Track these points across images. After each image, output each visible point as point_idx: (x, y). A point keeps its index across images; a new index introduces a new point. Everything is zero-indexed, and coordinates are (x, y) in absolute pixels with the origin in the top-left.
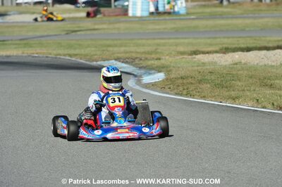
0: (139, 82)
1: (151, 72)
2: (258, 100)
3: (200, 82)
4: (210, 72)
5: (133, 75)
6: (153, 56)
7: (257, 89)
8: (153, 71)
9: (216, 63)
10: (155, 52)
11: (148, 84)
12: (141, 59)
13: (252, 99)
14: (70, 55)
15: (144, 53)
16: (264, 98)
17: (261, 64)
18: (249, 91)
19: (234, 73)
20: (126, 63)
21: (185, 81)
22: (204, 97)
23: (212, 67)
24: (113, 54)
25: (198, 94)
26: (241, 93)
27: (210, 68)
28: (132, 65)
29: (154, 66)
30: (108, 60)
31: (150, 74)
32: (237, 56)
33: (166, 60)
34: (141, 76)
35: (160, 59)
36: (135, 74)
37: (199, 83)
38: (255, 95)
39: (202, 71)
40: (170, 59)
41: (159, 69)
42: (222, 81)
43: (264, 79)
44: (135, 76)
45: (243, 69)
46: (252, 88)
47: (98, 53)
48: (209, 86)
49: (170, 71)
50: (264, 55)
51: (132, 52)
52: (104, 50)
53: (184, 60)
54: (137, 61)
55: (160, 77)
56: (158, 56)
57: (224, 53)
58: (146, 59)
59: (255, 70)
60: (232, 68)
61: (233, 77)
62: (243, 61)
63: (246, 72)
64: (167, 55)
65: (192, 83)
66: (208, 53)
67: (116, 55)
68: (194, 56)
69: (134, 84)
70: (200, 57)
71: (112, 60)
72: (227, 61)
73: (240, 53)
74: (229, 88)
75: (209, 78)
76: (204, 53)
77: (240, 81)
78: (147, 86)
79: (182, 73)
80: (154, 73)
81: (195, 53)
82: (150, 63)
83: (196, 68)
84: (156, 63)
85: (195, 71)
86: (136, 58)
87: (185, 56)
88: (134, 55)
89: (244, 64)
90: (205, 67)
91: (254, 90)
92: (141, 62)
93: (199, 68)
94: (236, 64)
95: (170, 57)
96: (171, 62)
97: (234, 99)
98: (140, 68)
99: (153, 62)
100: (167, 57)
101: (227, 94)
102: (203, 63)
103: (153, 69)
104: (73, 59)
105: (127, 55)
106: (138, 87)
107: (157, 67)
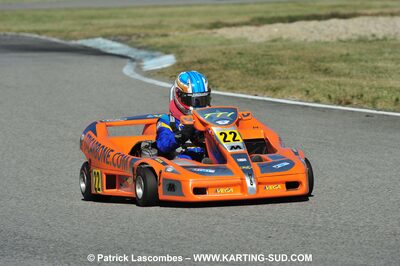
0: (139, 69)
1: (154, 54)
2: (308, 92)
3: (226, 67)
4: (240, 53)
5: (130, 58)
6: (157, 31)
7: (307, 76)
8: (157, 53)
9: (246, 39)
10: (160, 26)
11: (153, 71)
12: (139, 36)
13: (300, 90)
14: (38, 32)
15: (144, 27)
16: (317, 87)
17: (309, 40)
18: (296, 78)
19: (273, 53)
20: (119, 41)
21: (204, 67)
22: (232, 89)
23: (242, 46)
24: (100, 29)
25: (223, 84)
26: (284, 82)
27: (239, 47)
28: (127, 44)
29: (159, 46)
30: (93, 37)
31: (153, 57)
32: (276, 30)
33: (176, 36)
34: (140, 61)
35: (166, 35)
36: (132, 56)
37: (225, 69)
38: (304, 85)
39: (227, 52)
40: (182, 35)
41: (166, 50)
42: (256, 66)
43: (317, 62)
44: (133, 60)
45: (285, 48)
46: (299, 75)
47: (79, 28)
48: (238, 72)
49: (182, 52)
50: (315, 27)
51: (125, 26)
52: (86, 24)
53: (200, 36)
54: (134, 39)
55: (168, 61)
56: (163, 31)
57: (257, 25)
58: (147, 35)
59: (303, 49)
60: (269, 47)
61: (272, 59)
62: (285, 37)
63: (289, 51)
64: (177, 30)
65: (214, 70)
66: (235, 25)
67: (103, 31)
68: (215, 30)
69: (132, 71)
70: (223, 32)
71: (97, 37)
72: (261, 36)
73: (280, 25)
74: (266, 74)
75: (238, 62)
76: (228, 25)
77: (281, 64)
78: (150, 74)
79: (201, 55)
80: (160, 56)
81: (216, 25)
82: (152, 41)
83: (218, 48)
84: (162, 41)
85: (217, 52)
86: (134, 34)
87: (203, 31)
88: (130, 30)
89: (287, 40)
90: (231, 47)
91: (303, 78)
92: (140, 40)
93: (223, 48)
94: (275, 41)
95: (182, 32)
96: (183, 40)
97: (275, 90)
98: (140, 48)
99: (156, 40)
100: (177, 33)
101: (265, 83)
102: (228, 40)
103: (158, 49)
104: (43, 37)
105: (119, 31)
106: (137, 76)
107: (163, 47)
